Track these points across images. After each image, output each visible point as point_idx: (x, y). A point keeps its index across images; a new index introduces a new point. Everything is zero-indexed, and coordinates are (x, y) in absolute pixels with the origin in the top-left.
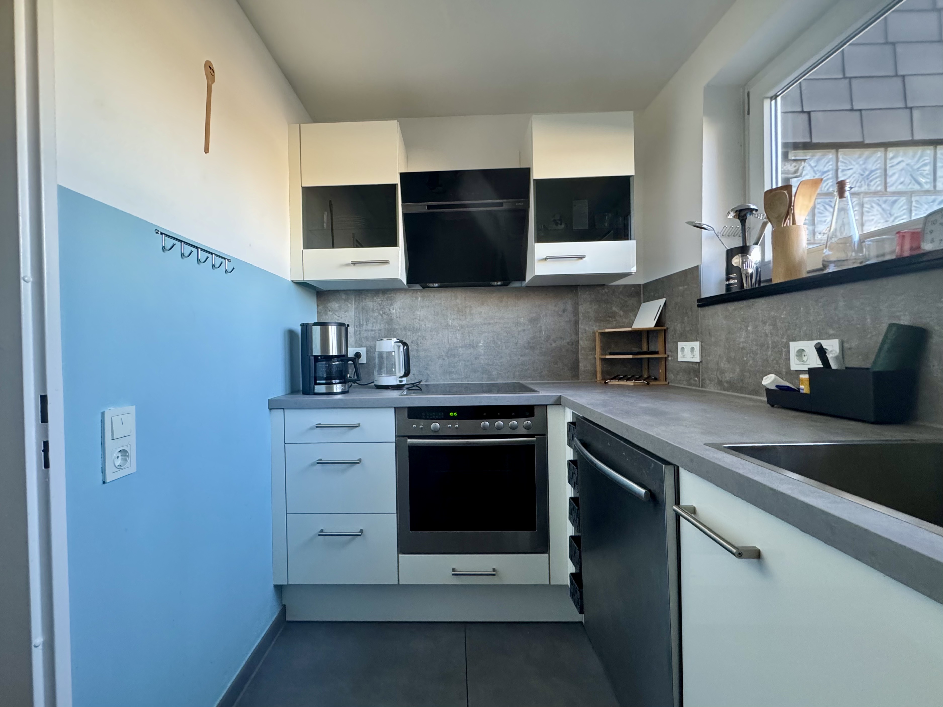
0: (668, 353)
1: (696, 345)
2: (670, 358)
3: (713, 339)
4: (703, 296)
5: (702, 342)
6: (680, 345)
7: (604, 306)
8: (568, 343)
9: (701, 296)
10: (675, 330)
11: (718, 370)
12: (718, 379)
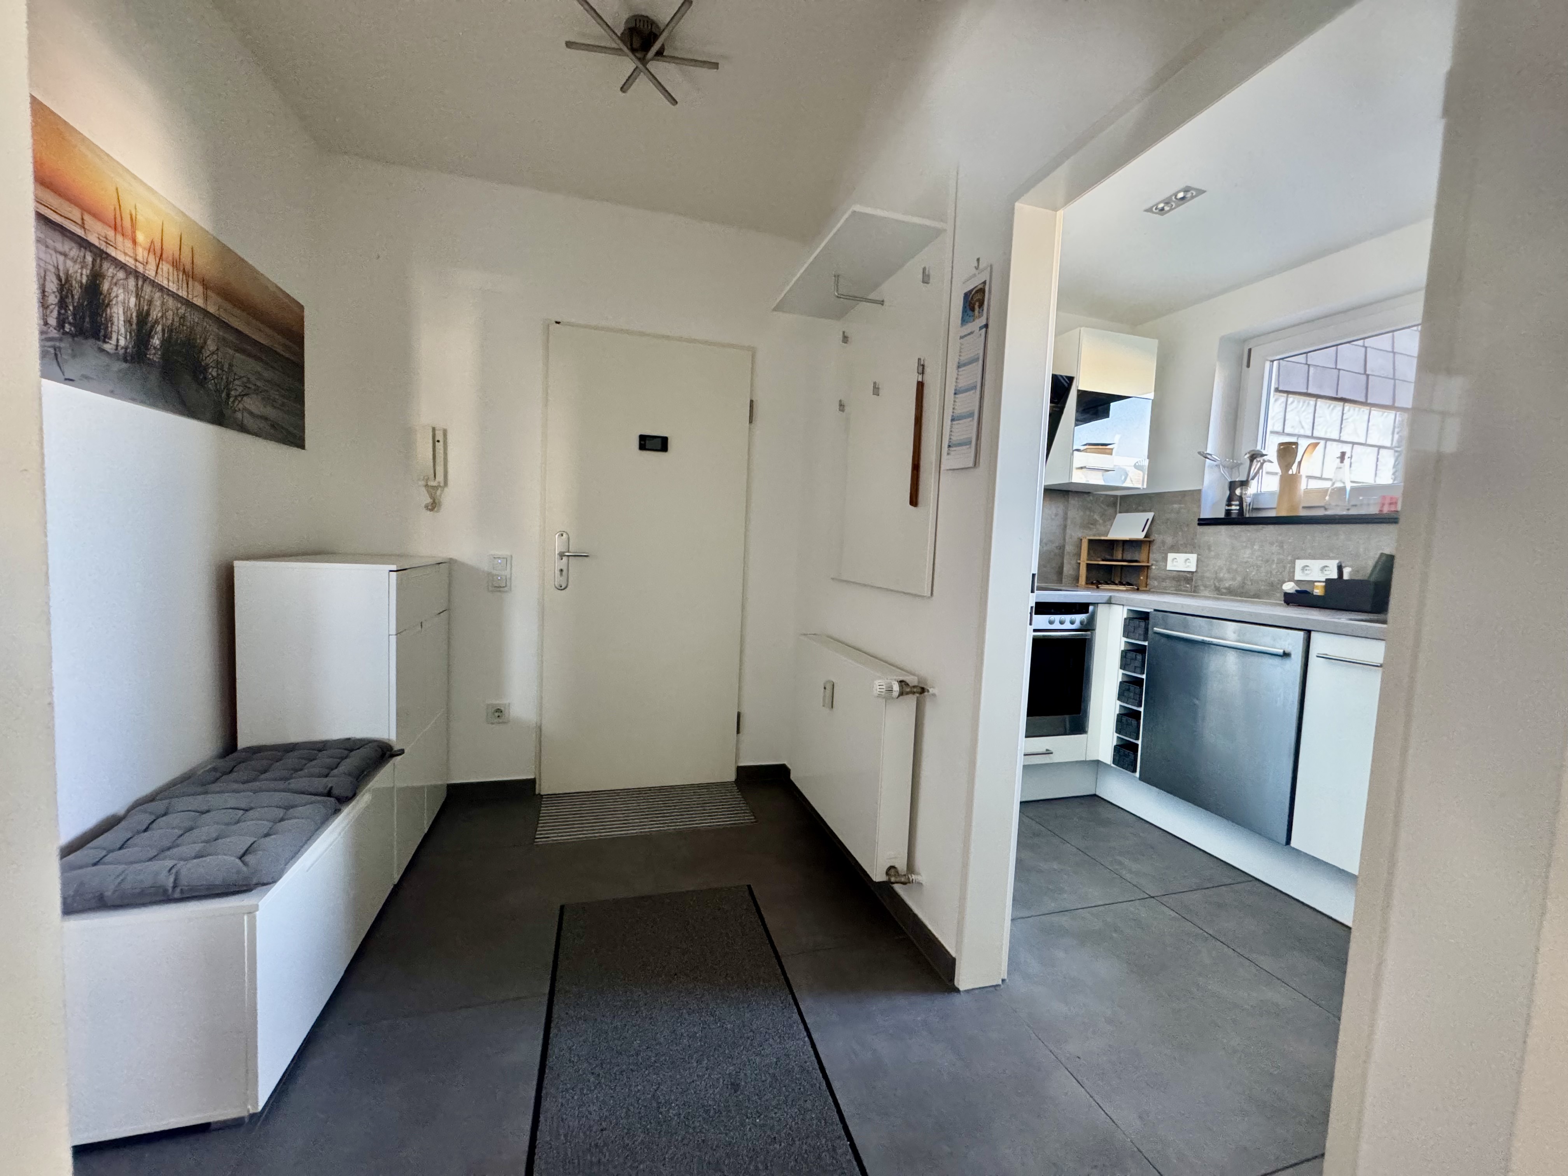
0: (1151, 562)
1: (1193, 557)
2: (1154, 567)
3: (1213, 553)
4: (1202, 517)
5: (1198, 555)
6: (1171, 556)
7: (1088, 513)
8: (1057, 547)
9: (1200, 516)
10: (1163, 543)
11: (1216, 578)
12: (1215, 584)
